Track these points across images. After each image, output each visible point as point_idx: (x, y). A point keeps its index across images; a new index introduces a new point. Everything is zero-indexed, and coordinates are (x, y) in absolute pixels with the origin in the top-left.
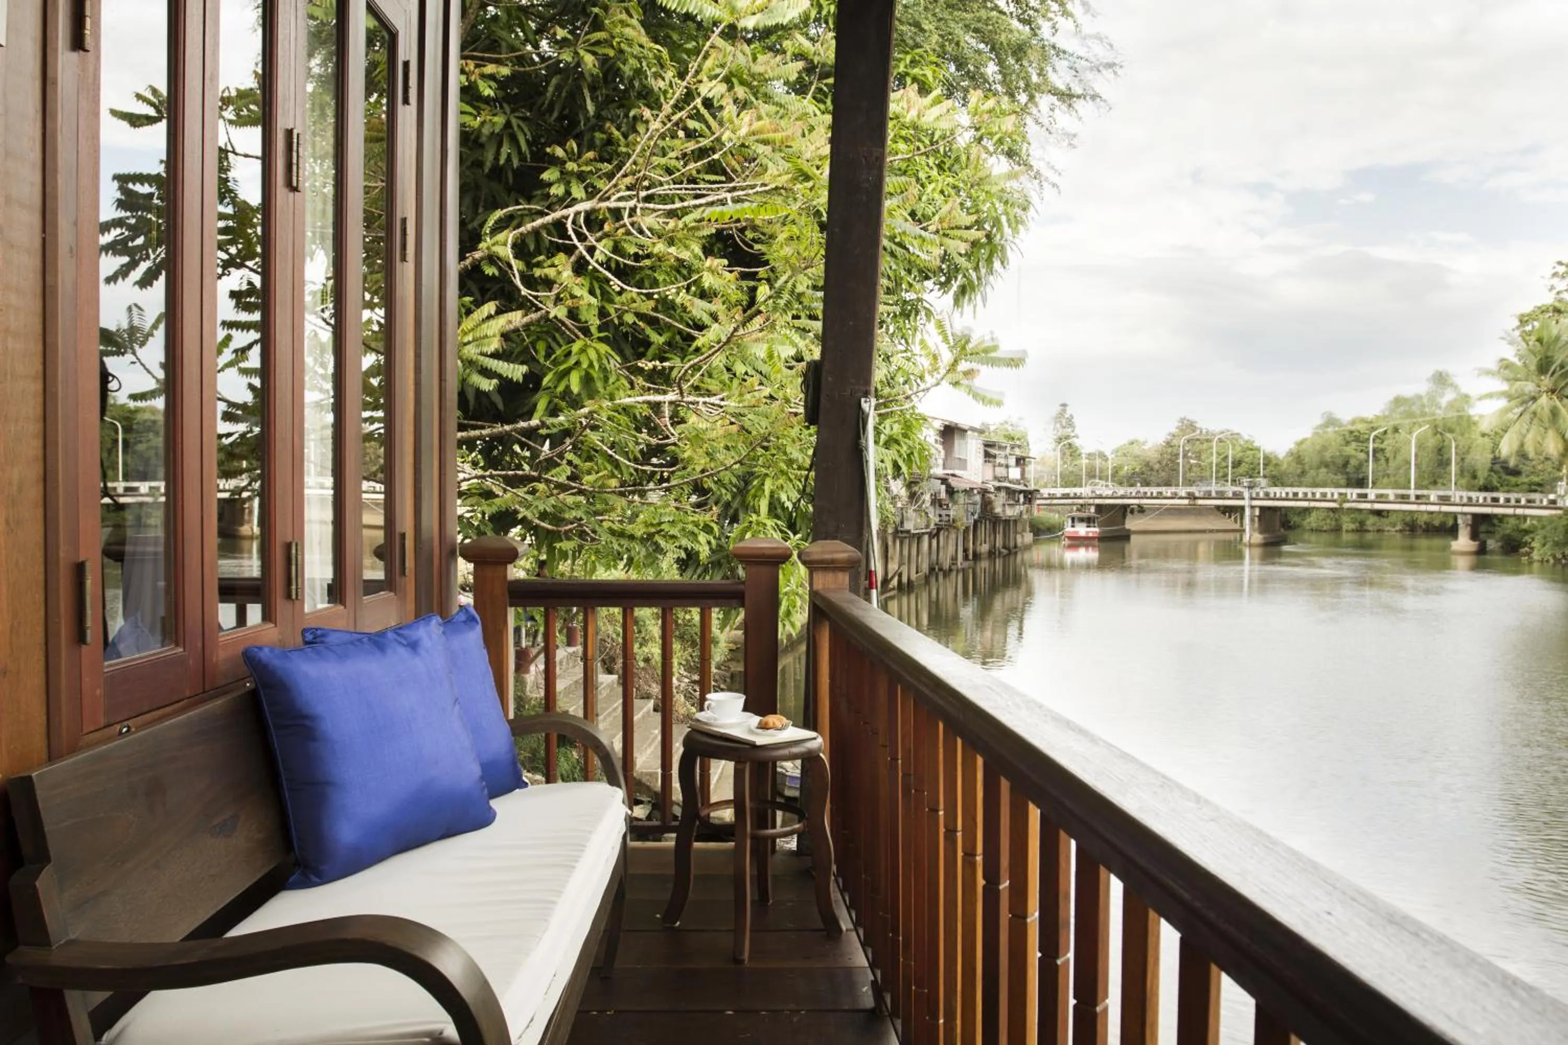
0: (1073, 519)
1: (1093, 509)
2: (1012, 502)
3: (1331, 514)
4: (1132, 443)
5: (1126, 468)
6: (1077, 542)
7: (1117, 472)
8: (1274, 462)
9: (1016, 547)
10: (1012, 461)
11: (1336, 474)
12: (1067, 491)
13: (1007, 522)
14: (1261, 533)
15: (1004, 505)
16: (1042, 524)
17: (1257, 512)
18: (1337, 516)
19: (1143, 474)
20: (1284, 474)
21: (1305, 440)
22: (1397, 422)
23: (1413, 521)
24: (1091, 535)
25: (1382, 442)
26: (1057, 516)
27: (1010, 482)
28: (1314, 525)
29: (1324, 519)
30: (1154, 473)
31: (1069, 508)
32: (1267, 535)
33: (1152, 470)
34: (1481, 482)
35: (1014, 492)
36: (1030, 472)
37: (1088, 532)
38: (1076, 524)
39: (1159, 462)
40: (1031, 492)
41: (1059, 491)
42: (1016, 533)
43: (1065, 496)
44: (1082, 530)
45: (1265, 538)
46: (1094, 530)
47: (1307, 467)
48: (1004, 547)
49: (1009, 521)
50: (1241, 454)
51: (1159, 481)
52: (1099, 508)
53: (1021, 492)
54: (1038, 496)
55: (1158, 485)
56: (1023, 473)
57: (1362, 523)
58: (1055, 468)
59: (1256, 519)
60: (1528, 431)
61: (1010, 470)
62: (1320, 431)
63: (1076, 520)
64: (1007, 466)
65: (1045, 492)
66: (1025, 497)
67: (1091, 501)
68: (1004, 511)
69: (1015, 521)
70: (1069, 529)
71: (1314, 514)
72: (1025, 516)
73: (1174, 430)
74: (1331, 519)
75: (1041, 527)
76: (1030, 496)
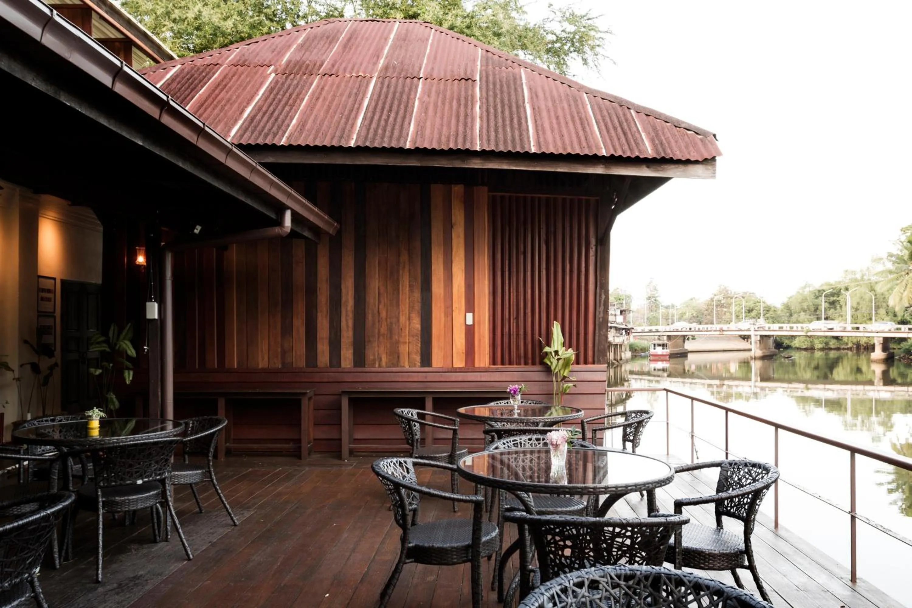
0: (655, 345)
1: (665, 338)
2: (618, 335)
3: (808, 339)
4: (692, 299)
5: (687, 314)
6: (657, 358)
7: (682, 316)
8: (773, 309)
9: (621, 359)
10: (618, 312)
11: (810, 315)
12: (650, 328)
13: (616, 345)
14: (761, 350)
15: (614, 336)
16: (638, 347)
17: (759, 338)
18: (811, 340)
19: (697, 317)
20: (779, 316)
21: (793, 296)
22: (846, 285)
23: (858, 342)
24: (664, 354)
25: (838, 297)
26: (646, 342)
27: (617, 324)
28: (797, 345)
29: (804, 342)
30: (704, 316)
31: (653, 337)
32: (764, 351)
33: (703, 314)
34: (899, 319)
35: (620, 329)
36: (629, 317)
37: (663, 352)
38: (657, 347)
39: (707, 310)
40: (629, 329)
41: (647, 329)
42: (621, 352)
43: (651, 331)
44: (659, 351)
45: (763, 353)
46: (667, 351)
47: (793, 312)
48: (615, 360)
49: (617, 345)
50: (753, 305)
51: (706, 321)
52: (669, 337)
53: (623, 329)
54: (633, 331)
55: (706, 324)
56: (625, 319)
57: (827, 344)
58: (644, 315)
59: (758, 342)
60: (904, 291)
61: (617, 317)
62: (801, 291)
63: (656, 346)
64: (615, 315)
65: (639, 329)
66: (626, 332)
67: (664, 334)
68: (614, 340)
69: (621, 345)
70: (652, 351)
71: (797, 339)
72: (626, 342)
73: (715, 292)
74: (808, 342)
75: (637, 348)
76: (628, 331)
